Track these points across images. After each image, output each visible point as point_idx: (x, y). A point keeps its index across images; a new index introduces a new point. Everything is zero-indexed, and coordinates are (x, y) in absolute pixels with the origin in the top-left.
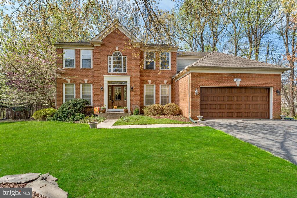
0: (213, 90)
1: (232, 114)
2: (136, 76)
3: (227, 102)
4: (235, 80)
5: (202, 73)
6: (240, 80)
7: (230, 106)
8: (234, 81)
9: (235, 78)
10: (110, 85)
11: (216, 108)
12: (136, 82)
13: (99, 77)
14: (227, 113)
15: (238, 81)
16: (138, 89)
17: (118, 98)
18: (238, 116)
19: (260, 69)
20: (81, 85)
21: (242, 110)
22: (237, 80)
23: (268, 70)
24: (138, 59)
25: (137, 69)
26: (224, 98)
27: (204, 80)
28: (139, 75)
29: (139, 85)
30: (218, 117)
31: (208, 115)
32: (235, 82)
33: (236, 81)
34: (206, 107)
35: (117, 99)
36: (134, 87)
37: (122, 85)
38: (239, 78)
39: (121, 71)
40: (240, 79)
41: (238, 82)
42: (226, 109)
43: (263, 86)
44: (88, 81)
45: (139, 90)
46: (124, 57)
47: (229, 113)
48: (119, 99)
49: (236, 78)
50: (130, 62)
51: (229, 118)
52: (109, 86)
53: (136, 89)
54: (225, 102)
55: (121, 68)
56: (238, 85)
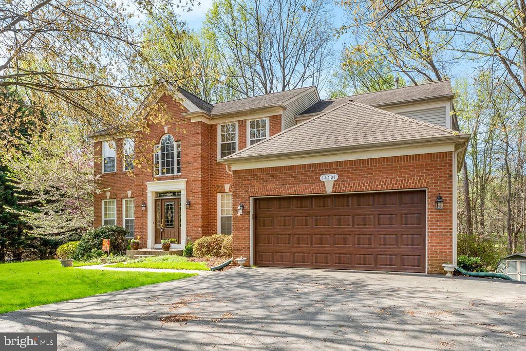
0: (285, 203)
1: (326, 257)
2: (195, 179)
3: (315, 228)
4: (323, 178)
5: (253, 170)
6: (335, 177)
7: (321, 239)
8: (321, 179)
9: (323, 173)
10: (157, 199)
11: (289, 244)
12: (196, 191)
13: (140, 185)
14: (314, 255)
15: (330, 179)
16: (199, 204)
17: (169, 223)
18: (339, 263)
19: (373, 147)
20: (124, 201)
21: (349, 247)
22: (327, 178)
23: (402, 146)
24: (199, 145)
25: (197, 164)
26: (306, 220)
27: (256, 184)
28: (200, 176)
29: (200, 196)
30: (294, 262)
31: (273, 257)
32: (324, 182)
33: (324, 180)
34: (269, 240)
35: (168, 225)
36: (193, 202)
37: (176, 199)
38: (333, 172)
39: (173, 172)
40: (333, 175)
41: (329, 182)
42: (312, 244)
43: (396, 186)
44: (132, 193)
45: (200, 206)
46: (178, 143)
47: (319, 255)
48: (172, 225)
49: (326, 173)
50: (186, 152)
51: (319, 266)
52: (156, 201)
53: (195, 204)
54: (309, 228)
55: (174, 166)
56: (329, 189)
